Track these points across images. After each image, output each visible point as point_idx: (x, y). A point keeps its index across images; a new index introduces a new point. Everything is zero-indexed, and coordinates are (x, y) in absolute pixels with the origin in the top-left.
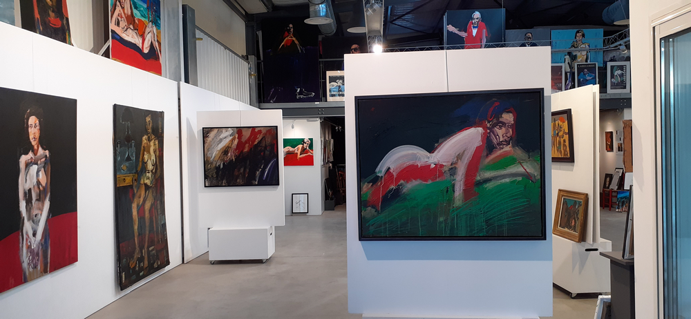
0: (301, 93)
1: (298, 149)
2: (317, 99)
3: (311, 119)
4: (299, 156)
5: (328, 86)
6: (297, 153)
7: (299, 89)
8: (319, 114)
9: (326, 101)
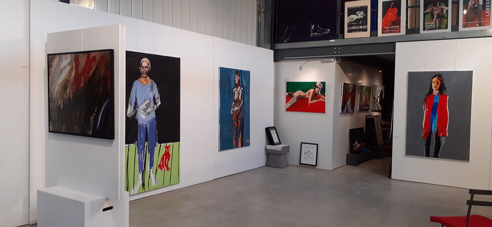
0: (315, 30)
1: (309, 94)
2: (333, 36)
3: (325, 60)
4: (310, 102)
5: (347, 20)
6: (308, 99)
7: (313, 26)
8: (334, 54)
9: (344, 38)
